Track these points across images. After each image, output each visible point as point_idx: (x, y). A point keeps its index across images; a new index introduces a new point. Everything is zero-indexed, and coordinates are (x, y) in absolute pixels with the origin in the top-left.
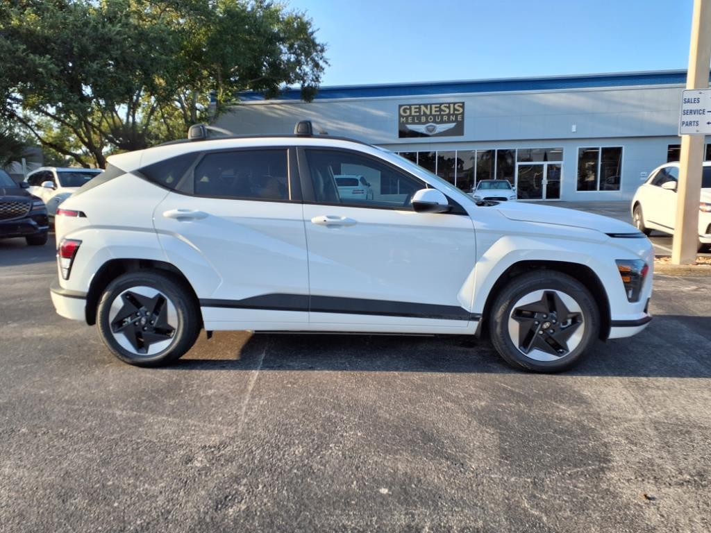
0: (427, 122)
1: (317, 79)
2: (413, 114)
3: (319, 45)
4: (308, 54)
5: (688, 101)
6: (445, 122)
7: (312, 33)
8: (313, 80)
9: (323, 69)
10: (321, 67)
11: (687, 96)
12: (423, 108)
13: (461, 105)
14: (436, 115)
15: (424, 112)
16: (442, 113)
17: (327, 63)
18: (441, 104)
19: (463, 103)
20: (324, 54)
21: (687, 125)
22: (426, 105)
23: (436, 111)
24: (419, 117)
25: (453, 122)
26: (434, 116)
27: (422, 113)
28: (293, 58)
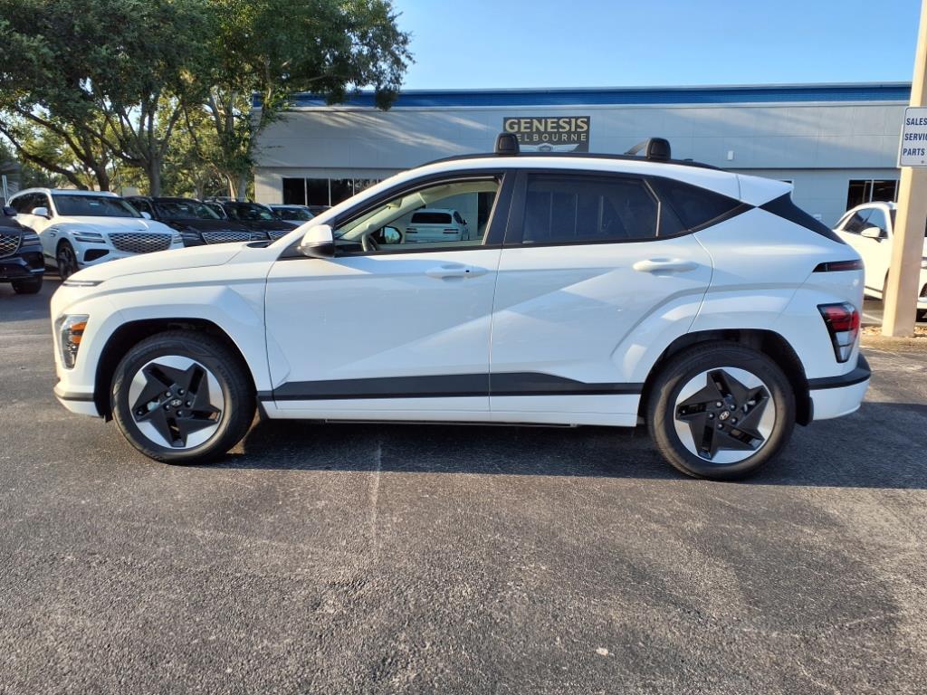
0: (541, 141)
1: (397, 80)
2: (523, 130)
3: (401, 34)
4: (386, 47)
5: (912, 122)
6: (565, 143)
7: (393, 18)
8: (391, 81)
9: (406, 67)
10: (403, 64)
11: (911, 116)
12: (535, 122)
13: (586, 120)
14: (552, 133)
15: (537, 128)
16: (561, 130)
17: (411, 59)
18: (559, 118)
19: (588, 118)
20: (407, 47)
21: (909, 153)
22: (539, 120)
23: (552, 128)
24: (530, 135)
25: (574, 142)
26: (550, 134)
27: (534, 130)
28: (365, 50)
